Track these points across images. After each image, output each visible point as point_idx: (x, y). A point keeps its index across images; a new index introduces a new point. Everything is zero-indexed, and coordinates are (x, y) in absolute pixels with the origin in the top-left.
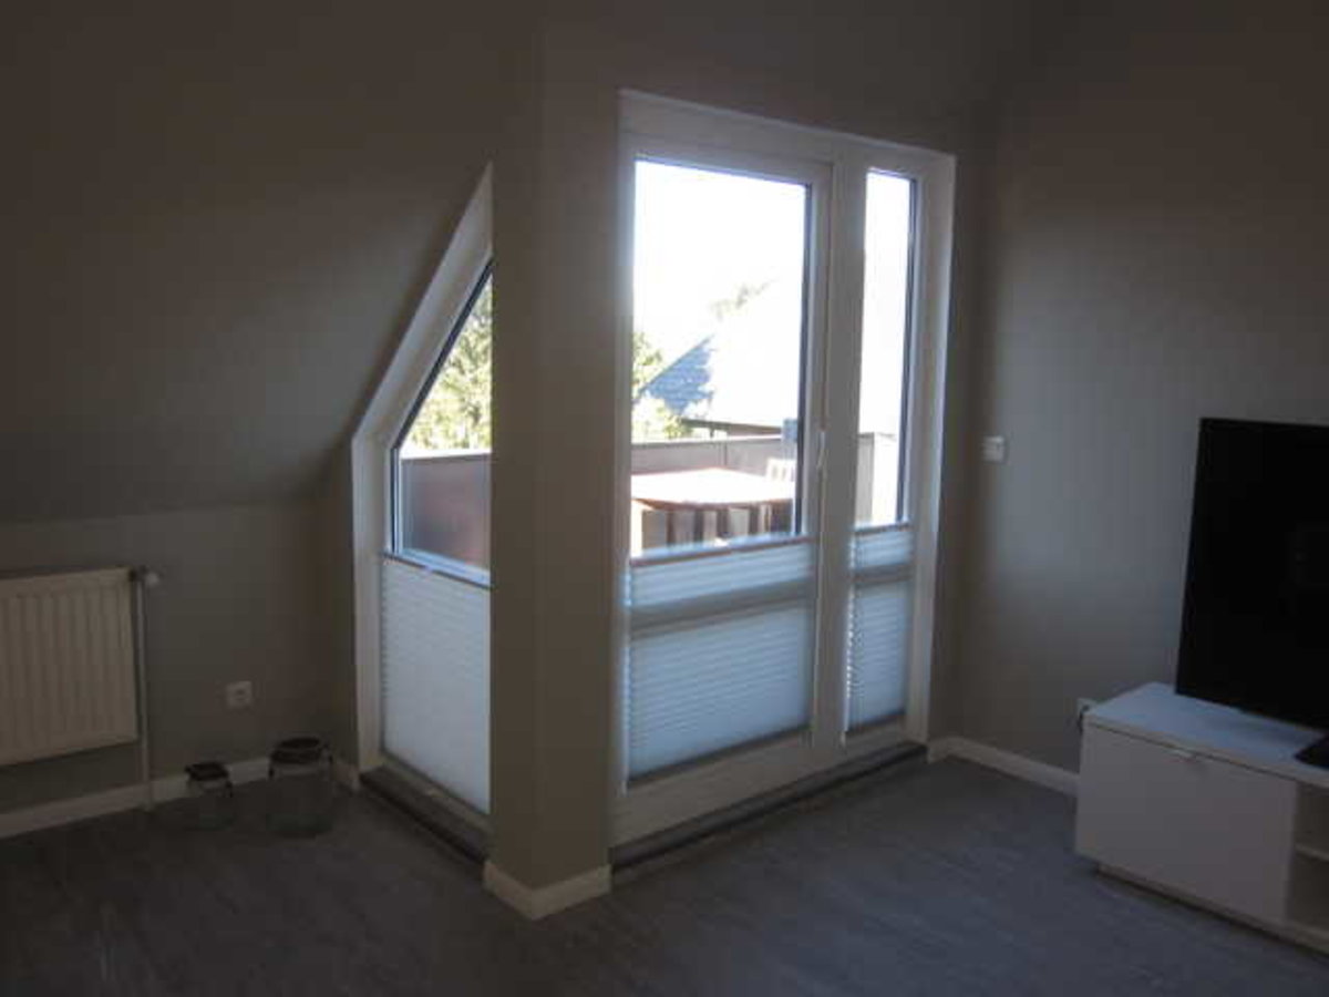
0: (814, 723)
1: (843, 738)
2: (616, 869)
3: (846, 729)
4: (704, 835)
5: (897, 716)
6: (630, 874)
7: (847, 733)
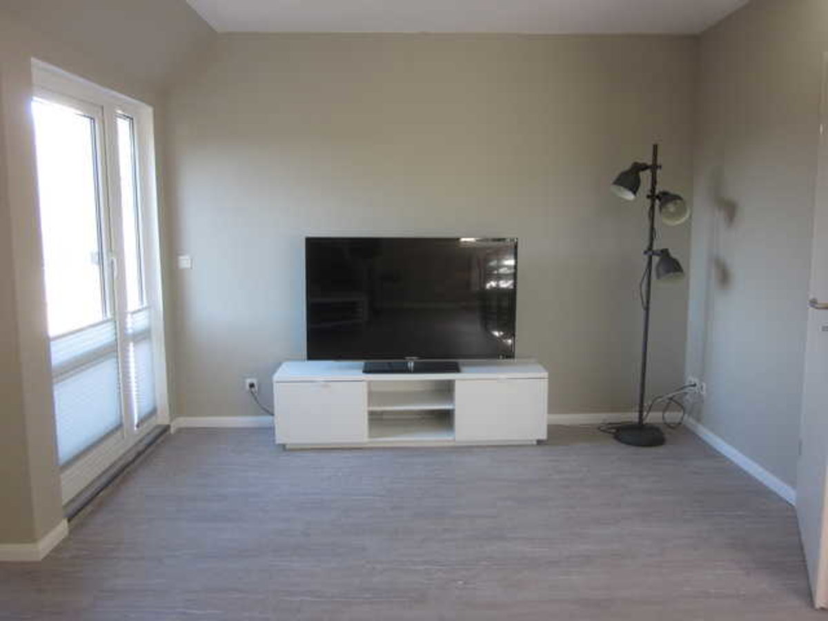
0: (124, 420)
1: (135, 428)
2: (69, 520)
3: (136, 421)
4: (98, 493)
5: (153, 412)
6: (74, 522)
7: (138, 426)
